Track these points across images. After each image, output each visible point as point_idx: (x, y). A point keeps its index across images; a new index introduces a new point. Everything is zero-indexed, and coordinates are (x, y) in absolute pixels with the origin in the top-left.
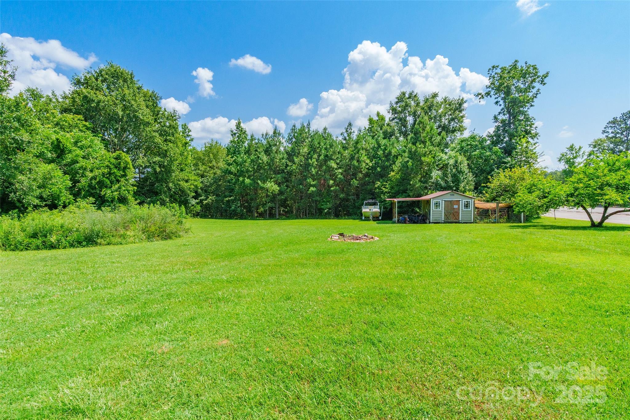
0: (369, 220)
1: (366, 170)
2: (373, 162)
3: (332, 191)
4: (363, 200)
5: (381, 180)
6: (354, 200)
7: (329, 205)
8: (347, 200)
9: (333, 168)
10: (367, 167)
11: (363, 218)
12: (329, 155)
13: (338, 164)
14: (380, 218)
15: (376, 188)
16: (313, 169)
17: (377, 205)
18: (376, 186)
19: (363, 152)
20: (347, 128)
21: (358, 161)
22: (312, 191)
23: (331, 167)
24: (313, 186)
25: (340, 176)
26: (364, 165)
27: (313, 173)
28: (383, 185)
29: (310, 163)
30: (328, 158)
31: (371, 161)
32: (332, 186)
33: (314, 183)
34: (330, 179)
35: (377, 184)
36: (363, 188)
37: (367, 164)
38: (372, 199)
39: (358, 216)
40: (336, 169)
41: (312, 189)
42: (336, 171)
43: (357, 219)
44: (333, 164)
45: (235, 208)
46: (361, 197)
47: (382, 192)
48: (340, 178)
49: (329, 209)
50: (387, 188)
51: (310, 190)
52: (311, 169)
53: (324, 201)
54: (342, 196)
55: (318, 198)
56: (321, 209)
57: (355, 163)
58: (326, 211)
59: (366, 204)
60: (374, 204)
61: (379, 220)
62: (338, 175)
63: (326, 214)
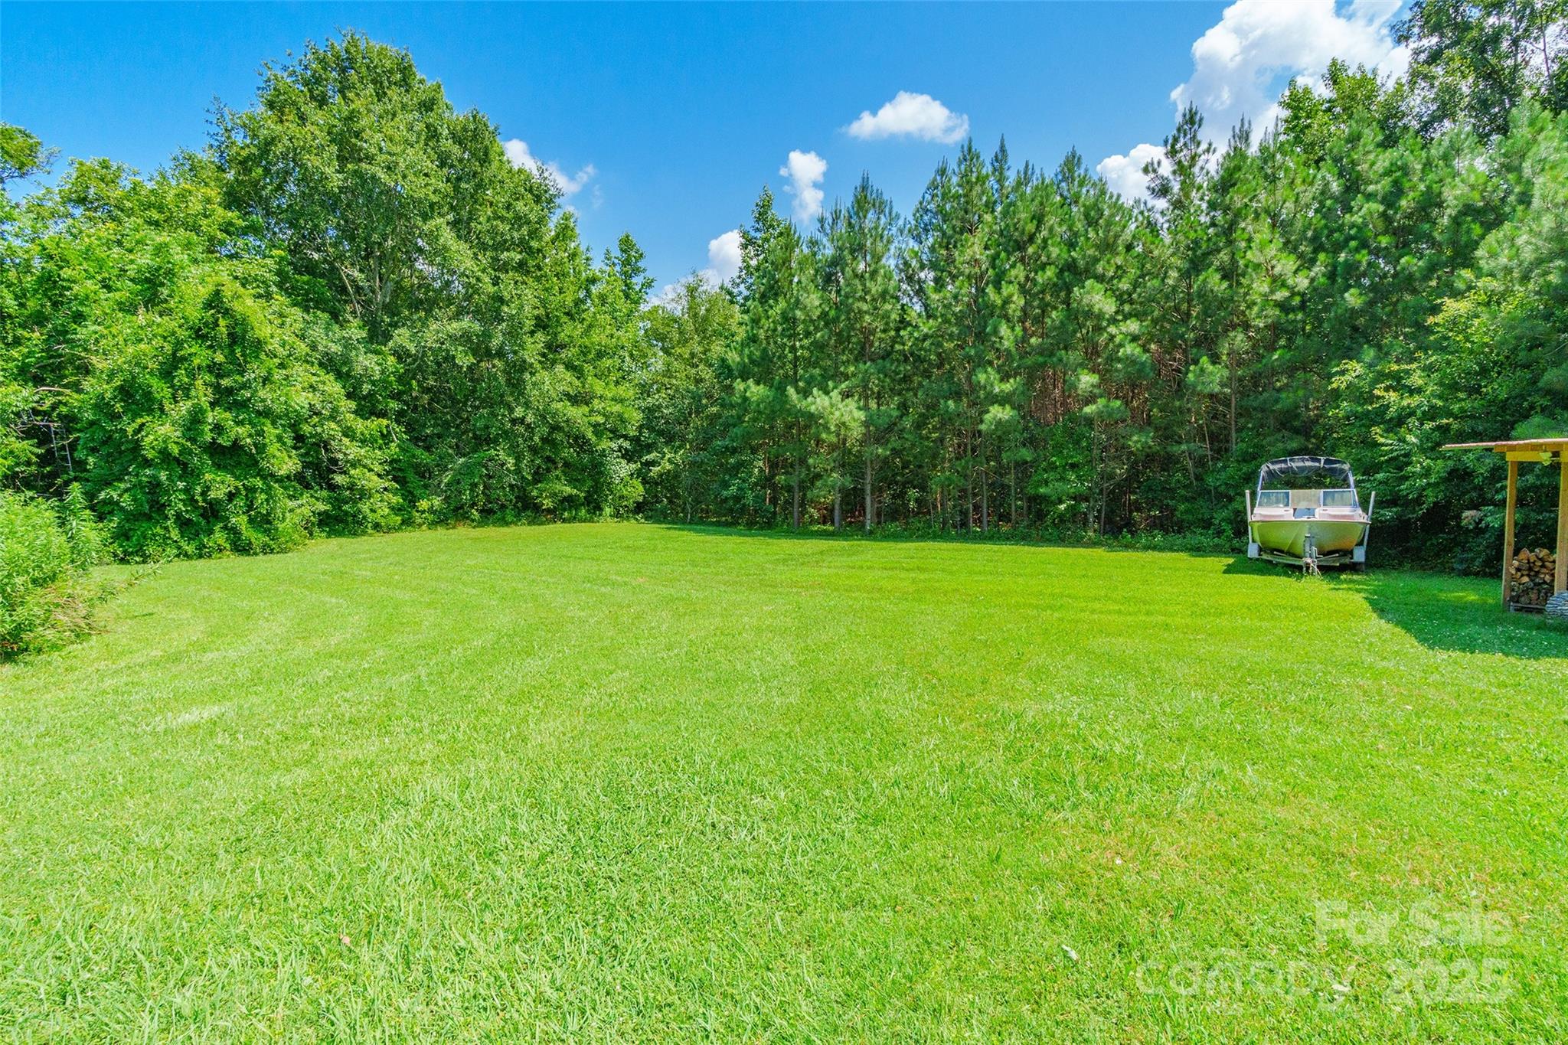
0: (1296, 570)
1: (1273, 312)
2: (1318, 269)
3: (1089, 421)
4: (1253, 457)
5: (1369, 354)
6: (1200, 462)
7: (1074, 484)
8: (1168, 462)
9: (1100, 316)
10: (1281, 295)
11: (1252, 551)
12: (1081, 263)
13: (1122, 298)
14: (1359, 555)
15: (1336, 394)
16: (1004, 330)
17: (1345, 483)
18: (1338, 383)
19: (1262, 231)
20: (1176, 140)
21: (1229, 274)
22: (999, 423)
23: (1089, 314)
24: (1003, 400)
25: (1130, 349)
26: (1261, 286)
27: (1006, 344)
28: (1381, 376)
29: (994, 306)
30: (1074, 273)
31: (1308, 262)
32: (1090, 399)
33: (1008, 387)
34: (1081, 365)
35: (1343, 372)
36: (1253, 402)
37: (1278, 281)
38: (1313, 454)
39: (1219, 533)
40: (1113, 321)
41: (999, 413)
42: (1112, 329)
43: (1217, 551)
44: (1097, 298)
45: (739, 489)
46: (1236, 447)
47: (1379, 416)
48: (1131, 361)
49: (1078, 498)
50: (1419, 390)
51: (987, 417)
52: (996, 331)
53: (1053, 467)
54: (1137, 441)
55: (1027, 454)
56: (1044, 498)
57: (1213, 281)
58: (1062, 507)
59: (1275, 481)
60: (1325, 480)
61: (1354, 568)
62: (1121, 345)
63: (1062, 518)
